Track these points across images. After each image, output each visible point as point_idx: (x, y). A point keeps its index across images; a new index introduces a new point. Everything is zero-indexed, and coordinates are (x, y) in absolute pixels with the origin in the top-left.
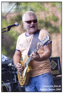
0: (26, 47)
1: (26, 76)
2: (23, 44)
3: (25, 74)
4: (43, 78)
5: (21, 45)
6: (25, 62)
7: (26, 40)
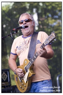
0: (24, 48)
1: (28, 82)
2: (21, 46)
3: (27, 79)
4: (43, 85)
5: (17, 47)
6: (26, 66)
7: (24, 42)
